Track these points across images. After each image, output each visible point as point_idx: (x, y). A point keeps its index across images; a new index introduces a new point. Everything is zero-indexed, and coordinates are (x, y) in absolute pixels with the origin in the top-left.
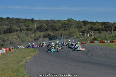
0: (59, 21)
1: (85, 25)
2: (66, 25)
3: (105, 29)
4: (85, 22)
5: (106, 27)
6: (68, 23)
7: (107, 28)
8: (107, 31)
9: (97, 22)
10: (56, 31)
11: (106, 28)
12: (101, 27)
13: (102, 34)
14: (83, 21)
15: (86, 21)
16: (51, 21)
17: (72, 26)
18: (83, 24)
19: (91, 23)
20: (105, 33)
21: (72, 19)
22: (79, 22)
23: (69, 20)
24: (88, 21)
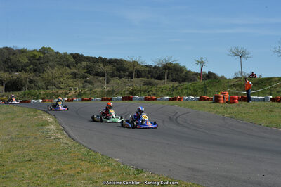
0: (23, 51)
1: (77, 63)
2: (38, 60)
3: (116, 73)
4: (77, 57)
5: (118, 70)
6: (42, 56)
7: (122, 72)
8: (120, 77)
9: (100, 58)
10: (17, 72)
11: (119, 72)
12: (108, 68)
13: (111, 82)
14: (72, 54)
15: (78, 55)
16: (6, 51)
17: (51, 63)
18: (72, 60)
19: (89, 59)
20: (117, 81)
21: (49, 48)
22: (65, 55)
23: (44, 51)
24: (82, 55)
